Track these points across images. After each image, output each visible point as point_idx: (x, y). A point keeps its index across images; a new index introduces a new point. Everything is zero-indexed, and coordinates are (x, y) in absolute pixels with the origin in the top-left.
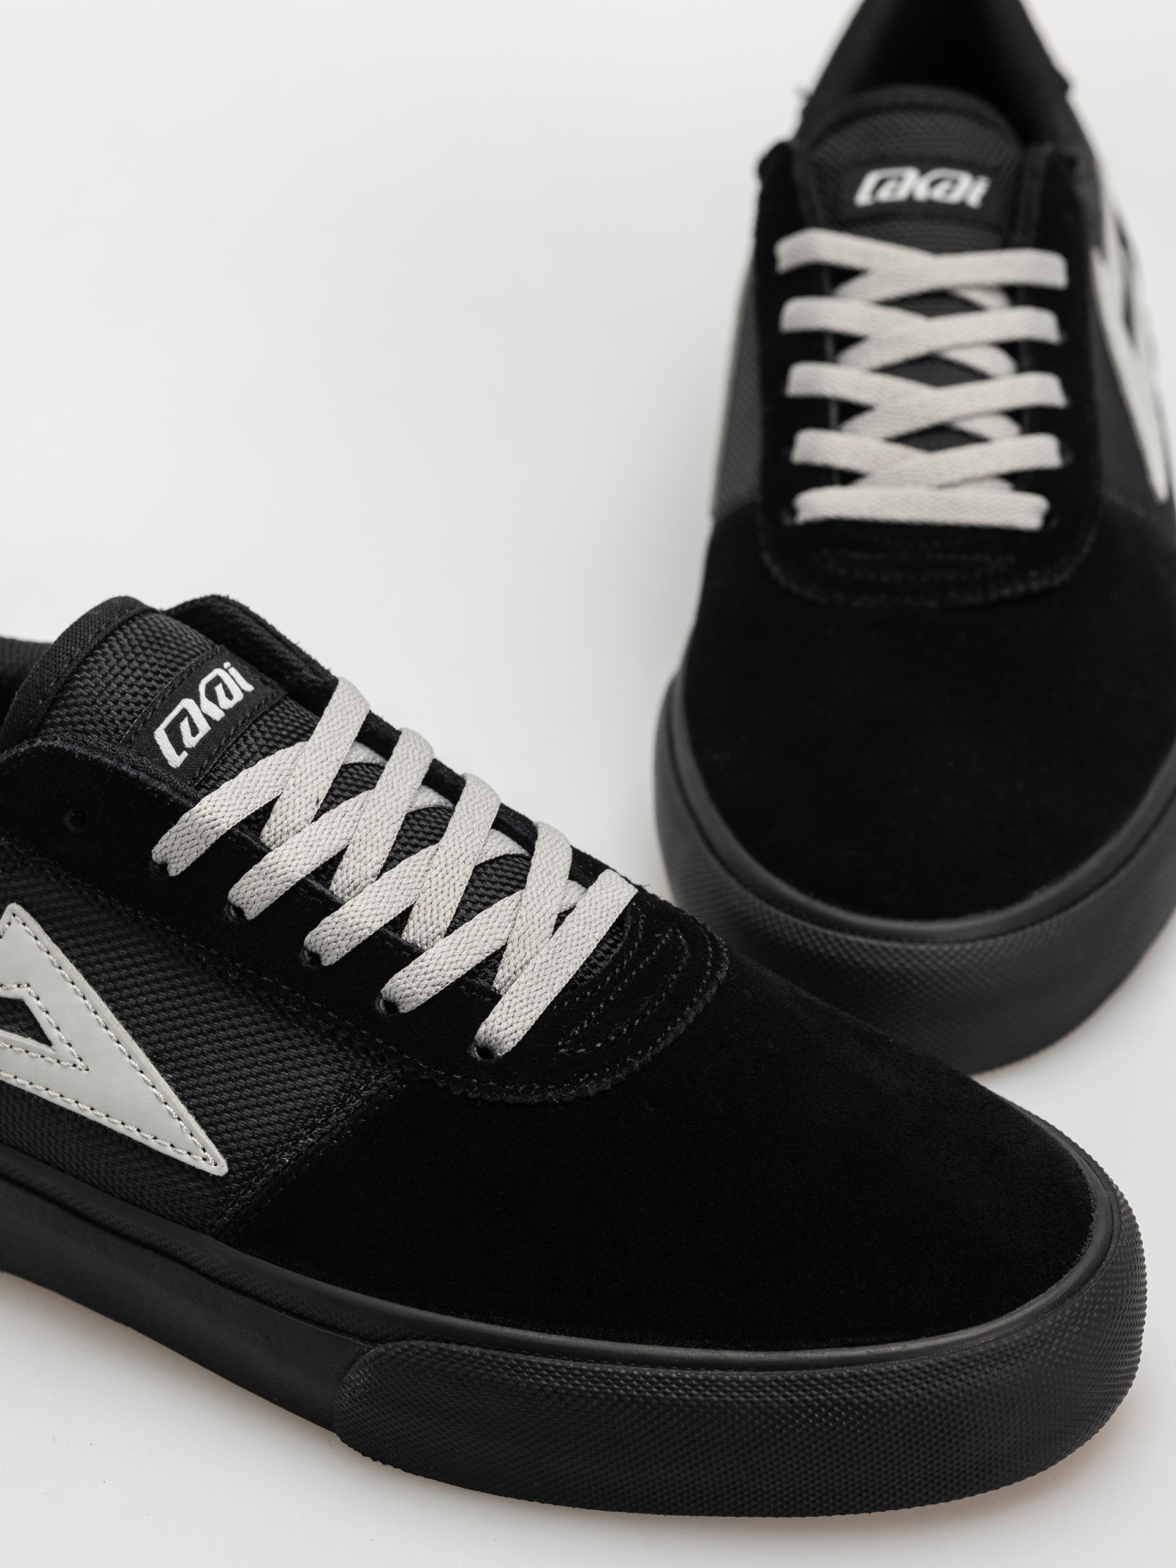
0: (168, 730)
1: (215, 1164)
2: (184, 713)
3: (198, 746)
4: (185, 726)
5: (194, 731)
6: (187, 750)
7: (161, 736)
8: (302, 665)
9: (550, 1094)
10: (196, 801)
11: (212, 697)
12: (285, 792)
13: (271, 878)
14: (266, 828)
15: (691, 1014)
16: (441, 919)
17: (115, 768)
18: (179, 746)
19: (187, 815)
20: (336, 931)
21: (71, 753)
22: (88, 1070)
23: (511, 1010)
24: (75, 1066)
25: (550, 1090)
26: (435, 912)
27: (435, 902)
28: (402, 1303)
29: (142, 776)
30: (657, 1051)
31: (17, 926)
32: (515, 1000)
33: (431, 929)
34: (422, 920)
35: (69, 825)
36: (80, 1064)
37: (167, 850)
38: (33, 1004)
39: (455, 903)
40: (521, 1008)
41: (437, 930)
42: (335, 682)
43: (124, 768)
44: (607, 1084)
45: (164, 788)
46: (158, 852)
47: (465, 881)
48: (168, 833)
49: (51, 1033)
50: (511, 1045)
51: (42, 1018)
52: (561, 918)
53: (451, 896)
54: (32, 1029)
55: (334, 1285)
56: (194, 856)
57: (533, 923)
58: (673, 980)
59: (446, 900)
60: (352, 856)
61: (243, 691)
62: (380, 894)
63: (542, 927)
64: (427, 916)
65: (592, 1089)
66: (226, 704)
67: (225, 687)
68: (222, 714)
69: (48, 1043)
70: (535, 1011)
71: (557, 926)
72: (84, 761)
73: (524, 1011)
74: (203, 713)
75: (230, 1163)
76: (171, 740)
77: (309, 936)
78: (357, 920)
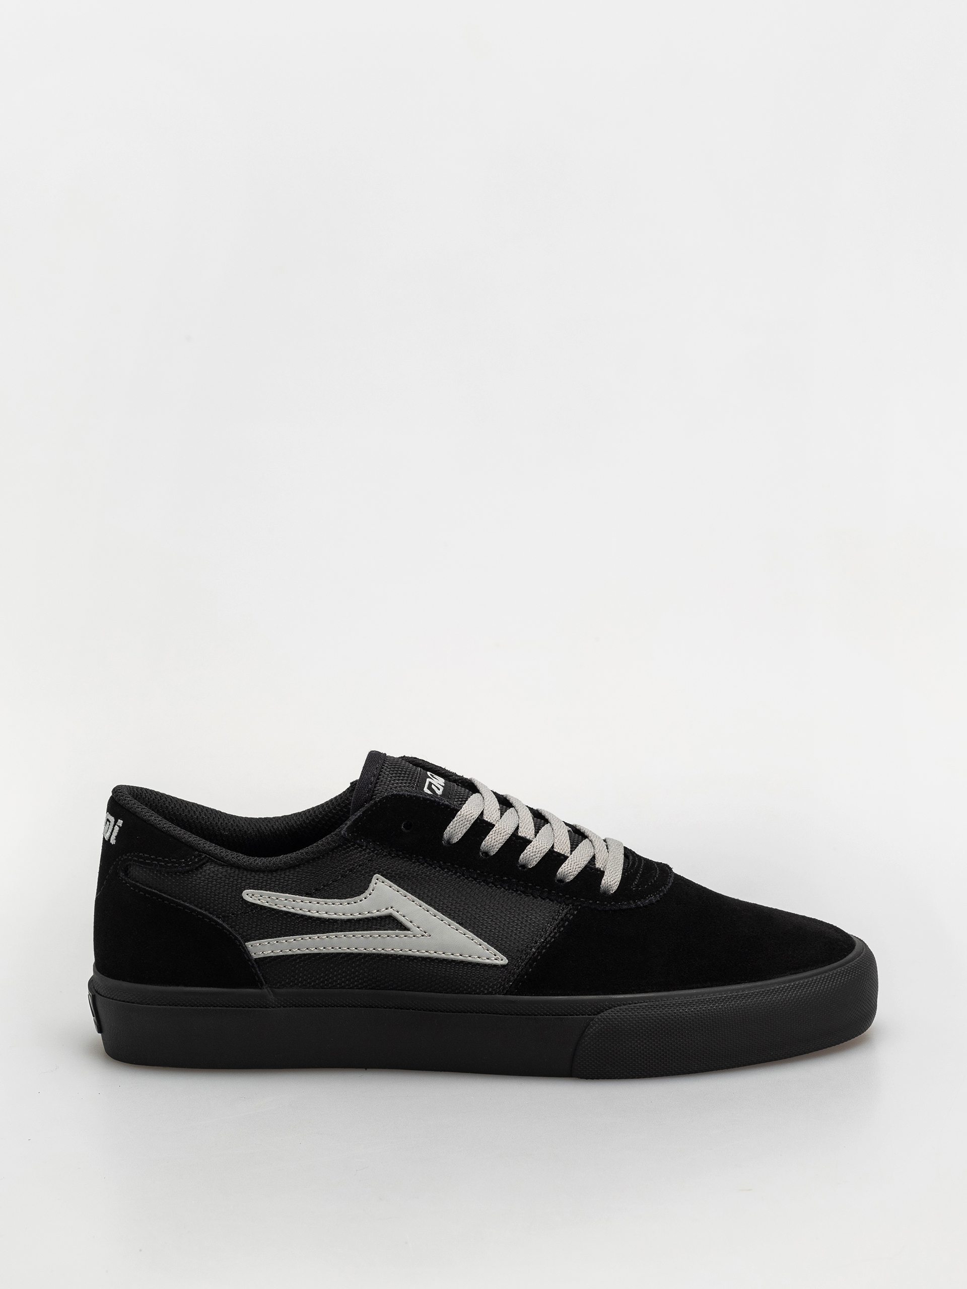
9: (638, 903)
12: (486, 807)
13: (501, 834)
16: (566, 847)
19: (459, 813)
20: (534, 850)
22: (430, 936)
24: (423, 936)
26: (563, 845)
27: (562, 842)
28: (604, 994)
32: (609, 873)
35: (404, 830)
36: (426, 935)
37: (453, 830)
38: (396, 915)
44: (658, 897)
46: (447, 834)
48: (452, 823)
49: (409, 924)
51: (402, 920)
54: (398, 926)
55: (571, 996)
56: (465, 831)
59: (565, 841)
60: (522, 827)
62: (541, 839)
64: (561, 847)
65: (654, 900)
69: (408, 930)
75: (508, 958)
77: (522, 855)
78: (537, 850)
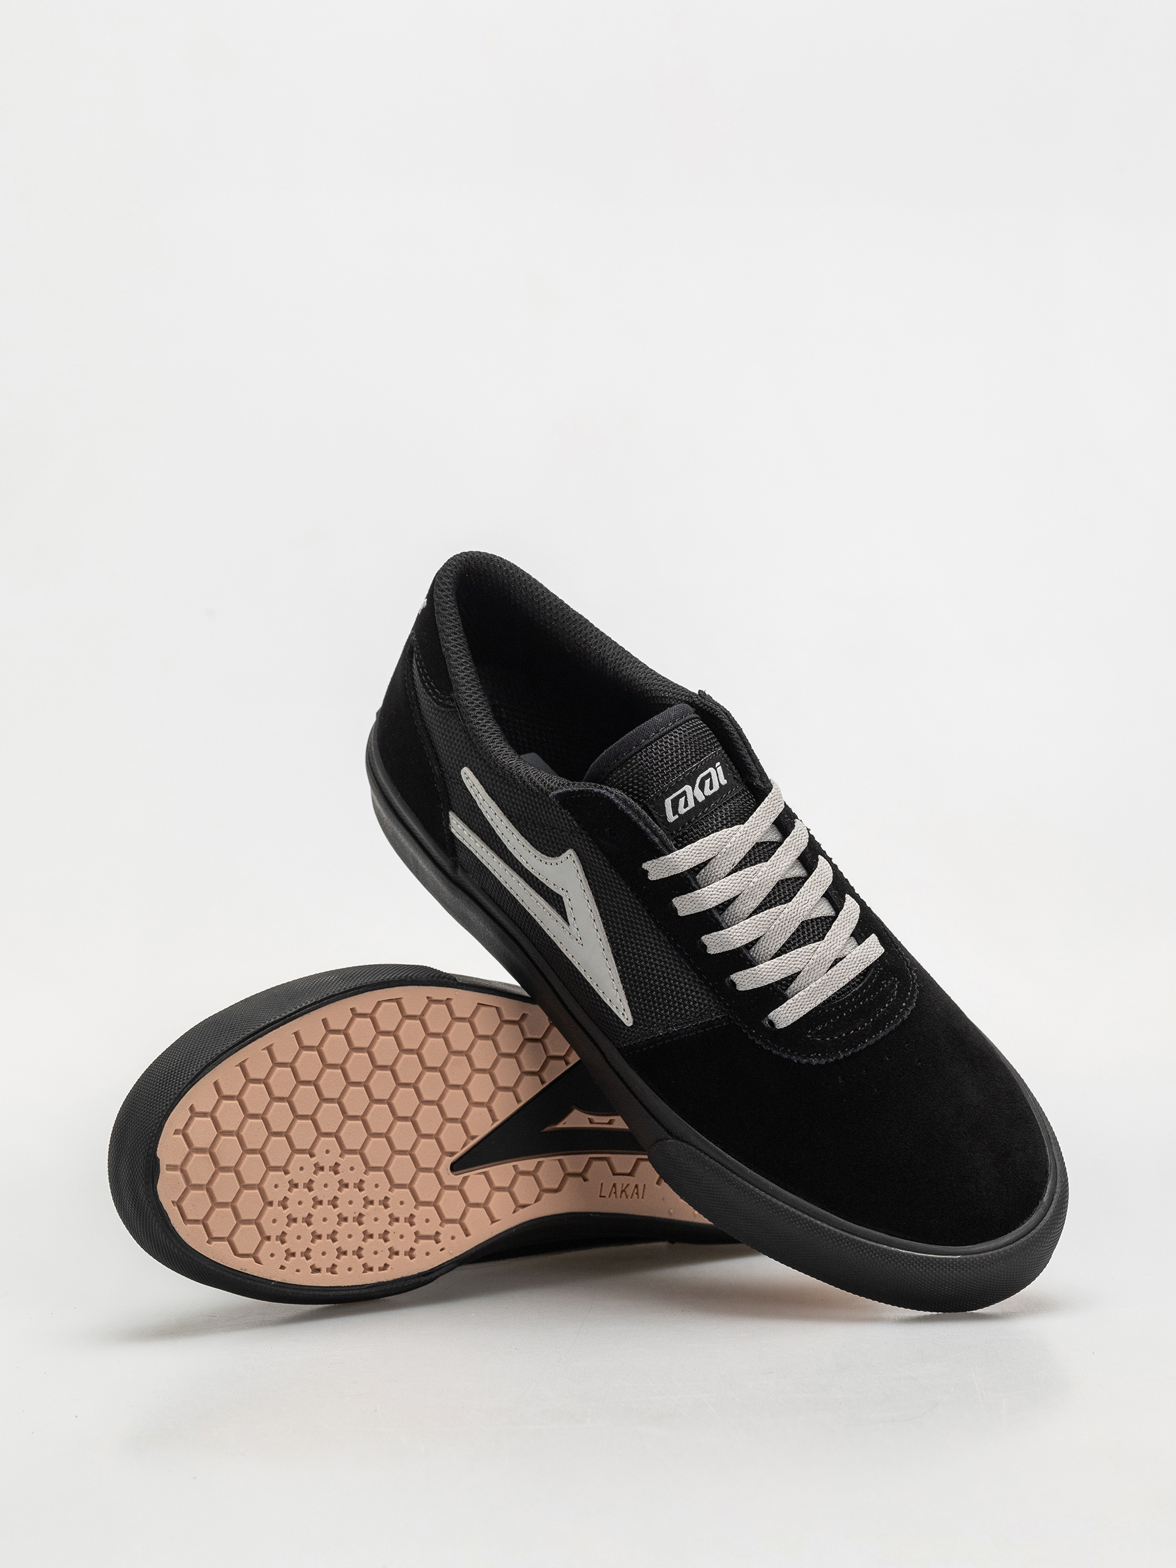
0: (672, 801)
1: (627, 1019)
2: (684, 793)
3: (685, 814)
4: (682, 800)
5: (686, 805)
6: (679, 815)
7: (668, 802)
8: (757, 774)
9: (794, 1057)
10: (671, 851)
11: (702, 787)
12: (719, 855)
13: (694, 903)
14: (703, 871)
15: (881, 1034)
16: (774, 947)
17: (635, 822)
18: (675, 812)
19: (663, 857)
20: (719, 940)
21: (616, 805)
22: (582, 945)
23: (790, 1009)
24: (577, 940)
25: (795, 1055)
26: (772, 943)
27: (774, 938)
29: (648, 830)
30: (855, 1051)
31: (570, 860)
32: (793, 1005)
33: (766, 951)
34: (764, 945)
36: (580, 941)
37: (650, 867)
38: (566, 900)
39: (783, 941)
40: (795, 1009)
41: (769, 953)
42: (770, 788)
43: (640, 823)
44: (823, 1061)
45: (657, 840)
46: (646, 867)
47: (793, 930)
48: (653, 860)
49: (570, 920)
50: (785, 1025)
51: (568, 910)
52: (836, 962)
53: (783, 937)
54: (562, 912)
56: (663, 876)
57: (818, 964)
58: (880, 1012)
59: (780, 938)
60: (740, 900)
61: (720, 784)
62: (746, 928)
63: (822, 967)
64: (767, 944)
65: (814, 1062)
66: (708, 792)
67: (711, 780)
68: (704, 798)
69: (568, 923)
70: (802, 1012)
71: (832, 966)
72: (622, 811)
73: (797, 1011)
74: (694, 796)
75: (634, 1022)
76: (673, 807)
77: (706, 937)
78: (729, 940)
